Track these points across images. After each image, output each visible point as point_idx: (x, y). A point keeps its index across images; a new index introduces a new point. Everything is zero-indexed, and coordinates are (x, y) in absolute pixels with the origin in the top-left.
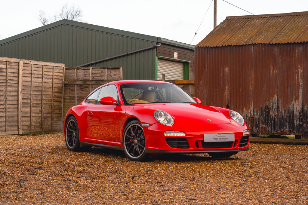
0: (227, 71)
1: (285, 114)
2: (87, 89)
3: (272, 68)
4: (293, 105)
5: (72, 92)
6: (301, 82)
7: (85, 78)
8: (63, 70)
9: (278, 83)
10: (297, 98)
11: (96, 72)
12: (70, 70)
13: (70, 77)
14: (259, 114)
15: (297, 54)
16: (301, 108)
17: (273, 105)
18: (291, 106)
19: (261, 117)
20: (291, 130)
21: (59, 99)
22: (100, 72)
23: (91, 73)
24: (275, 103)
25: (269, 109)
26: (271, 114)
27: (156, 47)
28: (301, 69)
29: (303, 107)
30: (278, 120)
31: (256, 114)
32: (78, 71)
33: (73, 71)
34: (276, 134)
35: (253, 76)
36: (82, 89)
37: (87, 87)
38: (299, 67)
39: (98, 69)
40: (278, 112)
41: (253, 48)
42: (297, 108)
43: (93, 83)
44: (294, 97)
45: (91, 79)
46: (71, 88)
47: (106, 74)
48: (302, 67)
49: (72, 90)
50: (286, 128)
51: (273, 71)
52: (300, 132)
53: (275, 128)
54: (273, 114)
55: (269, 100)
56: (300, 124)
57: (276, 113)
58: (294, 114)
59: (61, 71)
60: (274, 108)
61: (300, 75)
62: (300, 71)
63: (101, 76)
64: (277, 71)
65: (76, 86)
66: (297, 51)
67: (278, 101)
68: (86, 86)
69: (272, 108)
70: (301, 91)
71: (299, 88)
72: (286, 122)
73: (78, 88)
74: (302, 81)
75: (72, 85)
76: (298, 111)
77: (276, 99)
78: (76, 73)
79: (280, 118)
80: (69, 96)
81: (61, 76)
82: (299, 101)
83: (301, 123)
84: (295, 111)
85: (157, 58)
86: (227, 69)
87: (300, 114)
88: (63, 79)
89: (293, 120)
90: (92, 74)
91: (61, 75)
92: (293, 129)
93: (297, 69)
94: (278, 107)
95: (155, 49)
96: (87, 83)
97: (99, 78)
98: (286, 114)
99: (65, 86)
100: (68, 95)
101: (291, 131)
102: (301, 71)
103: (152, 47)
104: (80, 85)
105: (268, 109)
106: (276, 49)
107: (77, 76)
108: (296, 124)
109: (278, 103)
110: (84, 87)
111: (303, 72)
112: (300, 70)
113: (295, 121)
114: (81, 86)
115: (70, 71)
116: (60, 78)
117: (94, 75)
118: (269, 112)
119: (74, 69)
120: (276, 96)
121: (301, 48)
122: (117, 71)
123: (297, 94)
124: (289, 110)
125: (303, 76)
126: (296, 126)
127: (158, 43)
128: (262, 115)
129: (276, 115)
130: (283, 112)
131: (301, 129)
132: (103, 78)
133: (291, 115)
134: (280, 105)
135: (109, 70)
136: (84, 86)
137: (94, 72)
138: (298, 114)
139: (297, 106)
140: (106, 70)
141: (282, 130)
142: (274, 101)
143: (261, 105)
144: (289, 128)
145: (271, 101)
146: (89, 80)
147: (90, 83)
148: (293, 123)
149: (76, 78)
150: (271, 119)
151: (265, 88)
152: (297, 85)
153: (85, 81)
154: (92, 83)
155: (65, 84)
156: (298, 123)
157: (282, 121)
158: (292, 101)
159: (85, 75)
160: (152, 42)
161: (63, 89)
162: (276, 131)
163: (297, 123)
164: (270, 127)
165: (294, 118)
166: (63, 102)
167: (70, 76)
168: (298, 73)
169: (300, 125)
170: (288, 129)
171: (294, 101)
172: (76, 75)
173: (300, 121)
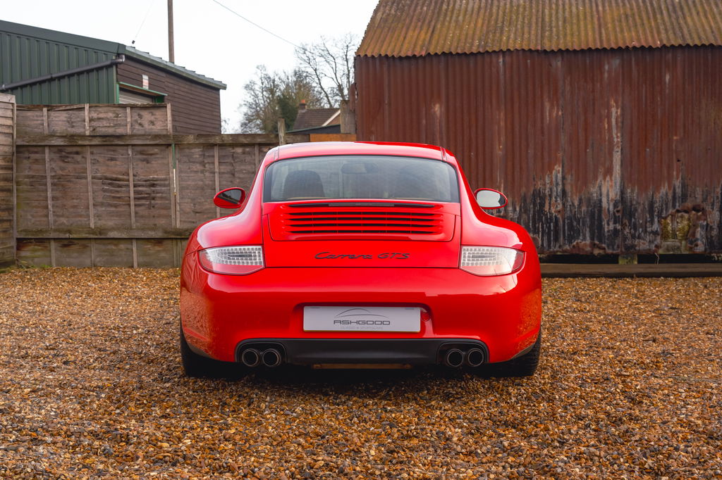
0: (438, 113)
1: (580, 206)
2: (79, 158)
3: (547, 106)
4: (600, 188)
5: (35, 167)
6: (617, 137)
7: (72, 131)
8: (13, 110)
9: (563, 139)
10: (609, 171)
11: (101, 116)
12: (29, 110)
13: (28, 129)
14: (518, 209)
15: (606, 75)
16: (619, 193)
17: (551, 189)
18: (594, 190)
19: (524, 216)
20: (597, 242)
21: (8, 185)
22: (111, 115)
23: (87, 119)
24: (557, 184)
25: (543, 199)
26: (547, 208)
27: (117, 64)
28: (617, 108)
29: (622, 193)
30: (564, 222)
31: (510, 209)
32: (52, 113)
33: (38, 113)
34: (559, 253)
35: (502, 124)
36: (63, 159)
37: (77, 153)
38: (612, 103)
39: (106, 109)
40: (564, 204)
41: (501, 60)
42: (608, 195)
43: (96, 142)
44: (601, 170)
45: (87, 133)
46: (34, 156)
47: (129, 120)
48: (620, 103)
49: (36, 161)
50: (584, 239)
51: (551, 113)
52: (615, 247)
53: (556, 239)
54: (554, 208)
55: (543, 178)
56: (615, 229)
57: (560, 207)
58: (601, 207)
59: (9, 114)
60: (555, 194)
61: (613, 121)
62: (615, 112)
63: (115, 126)
64: (560, 113)
65: (47, 150)
66: (606, 67)
67: (564, 178)
68: (75, 149)
69: (550, 196)
70: (617, 157)
71: (613, 150)
72: (584, 225)
73: (53, 155)
74: (619, 135)
75: (35, 149)
76: (612, 200)
77: (560, 175)
78: (45, 118)
79: (570, 218)
80: (28, 177)
81: (9, 126)
82: (613, 178)
83: (619, 227)
84: (604, 200)
85: (118, 86)
86: (437, 109)
87: (615, 206)
88: (12, 134)
89: (600, 220)
90: (91, 120)
91: (9, 122)
92: (600, 241)
93: (609, 108)
94: (564, 192)
95: (114, 68)
96: (80, 143)
97: (111, 131)
98: (584, 209)
99: (17, 152)
100: (27, 173)
101: (595, 244)
102: (617, 112)
103: (108, 63)
104: (59, 149)
105: (539, 198)
106: (558, 63)
107: (48, 125)
108: (606, 230)
109: (564, 185)
110: (71, 153)
111: (623, 115)
112: (614, 110)
113: (605, 223)
114: (60, 151)
115: (29, 114)
116: (7, 131)
117: (94, 124)
118: (542, 205)
119: (39, 108)
120: (558, 168)
121: (616, 62)
122: (158, 113)
123: (607, 164)
124: (589, 200)
125: (623, 123)
126: (606, 234)
127: (118, 55)
128: (525, 210)
129: (559, 212)
130: (576, 203)
131: (618, 241)
132: (120, 131)
133: (596, 210)
134: (568, 188)
135: (137, 111)
136: (70, 149)
137: (95, 115)
138: (611, 208)
139: (608, 190)
140: (128, 110)
141: (575, 243)
142: (554, 180)
143: (524, 190)
144: (592, 239)
145: (547, 181)
146: (83, 137)
147: (87, 143)
148: (601, 227)
149: (46, 132)
150: (549, 220)
151: (531, 151)
152: (607, 143)
153: (72, 137)
154: (93, 143)
155: (18, 147)
156: (612, 227)
157: (575, 224)
158: (596, 178)
159: (71, 123)
160: (106, 53)
161: (15, 158)
162: (560, 247)
163: (609, 227)
164: (545, 238)
165: (603, 217)
166: (15, 191)
167: (29, 126)
168: (609, 116)
169: (616, 231)
170: (588, 241)
171: (600, 178)
172: (46, 124)
173: (615, 223)
